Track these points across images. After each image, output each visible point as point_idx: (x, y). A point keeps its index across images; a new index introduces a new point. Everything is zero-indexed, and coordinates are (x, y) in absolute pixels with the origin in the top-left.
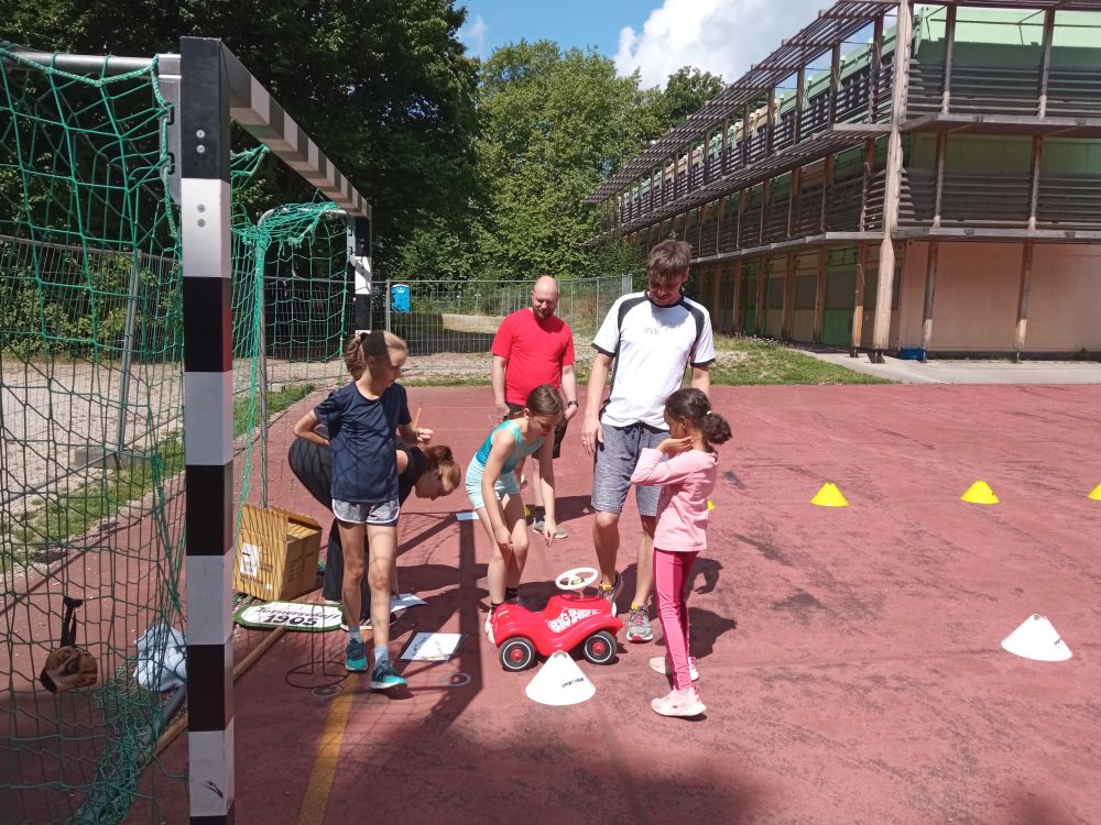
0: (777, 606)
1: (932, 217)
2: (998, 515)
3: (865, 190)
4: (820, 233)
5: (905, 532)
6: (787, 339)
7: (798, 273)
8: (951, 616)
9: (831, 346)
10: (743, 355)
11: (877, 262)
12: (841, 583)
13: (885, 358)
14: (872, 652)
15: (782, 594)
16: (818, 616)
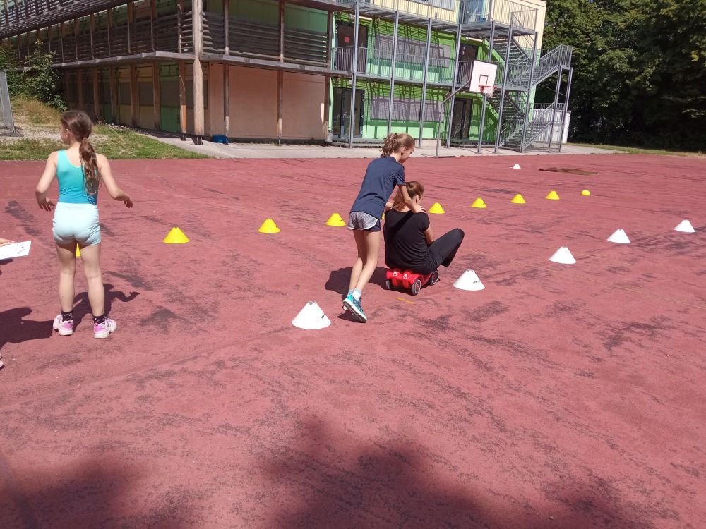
0: (144, 322)
1: (224, 48)
2: (280, 240)
3: (179, 24)
4: (151, 51)
5: (227, 256)
6: (136, 126)
7: (139, 80)
8: (261, 309)
9: (168, 132)
10: (105, 138)
11: (192, 75)
12: (189, 298)
13: (203, 141)
15: (147, 313)
16: (174, 325)
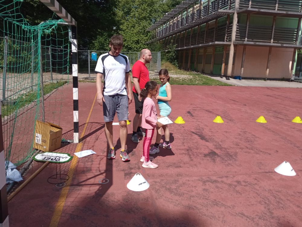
0: (205, 155)
1: (245, 38)
2: (267, 126)
3: (226, 30)
4: (214, 42)
5: (241, 131)
6: (203, 72)
7: (207, 53)
8: (258, 160)
9: (215, 75)
10: (191, 77)
11: (229, 51)
12: (224, 148)
13: (230, 79)
14: (236, 172)
15: (206, 151)
16: (218, 159)
